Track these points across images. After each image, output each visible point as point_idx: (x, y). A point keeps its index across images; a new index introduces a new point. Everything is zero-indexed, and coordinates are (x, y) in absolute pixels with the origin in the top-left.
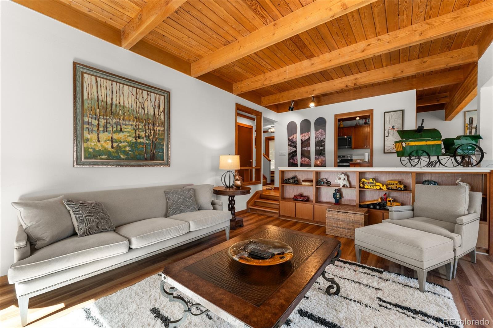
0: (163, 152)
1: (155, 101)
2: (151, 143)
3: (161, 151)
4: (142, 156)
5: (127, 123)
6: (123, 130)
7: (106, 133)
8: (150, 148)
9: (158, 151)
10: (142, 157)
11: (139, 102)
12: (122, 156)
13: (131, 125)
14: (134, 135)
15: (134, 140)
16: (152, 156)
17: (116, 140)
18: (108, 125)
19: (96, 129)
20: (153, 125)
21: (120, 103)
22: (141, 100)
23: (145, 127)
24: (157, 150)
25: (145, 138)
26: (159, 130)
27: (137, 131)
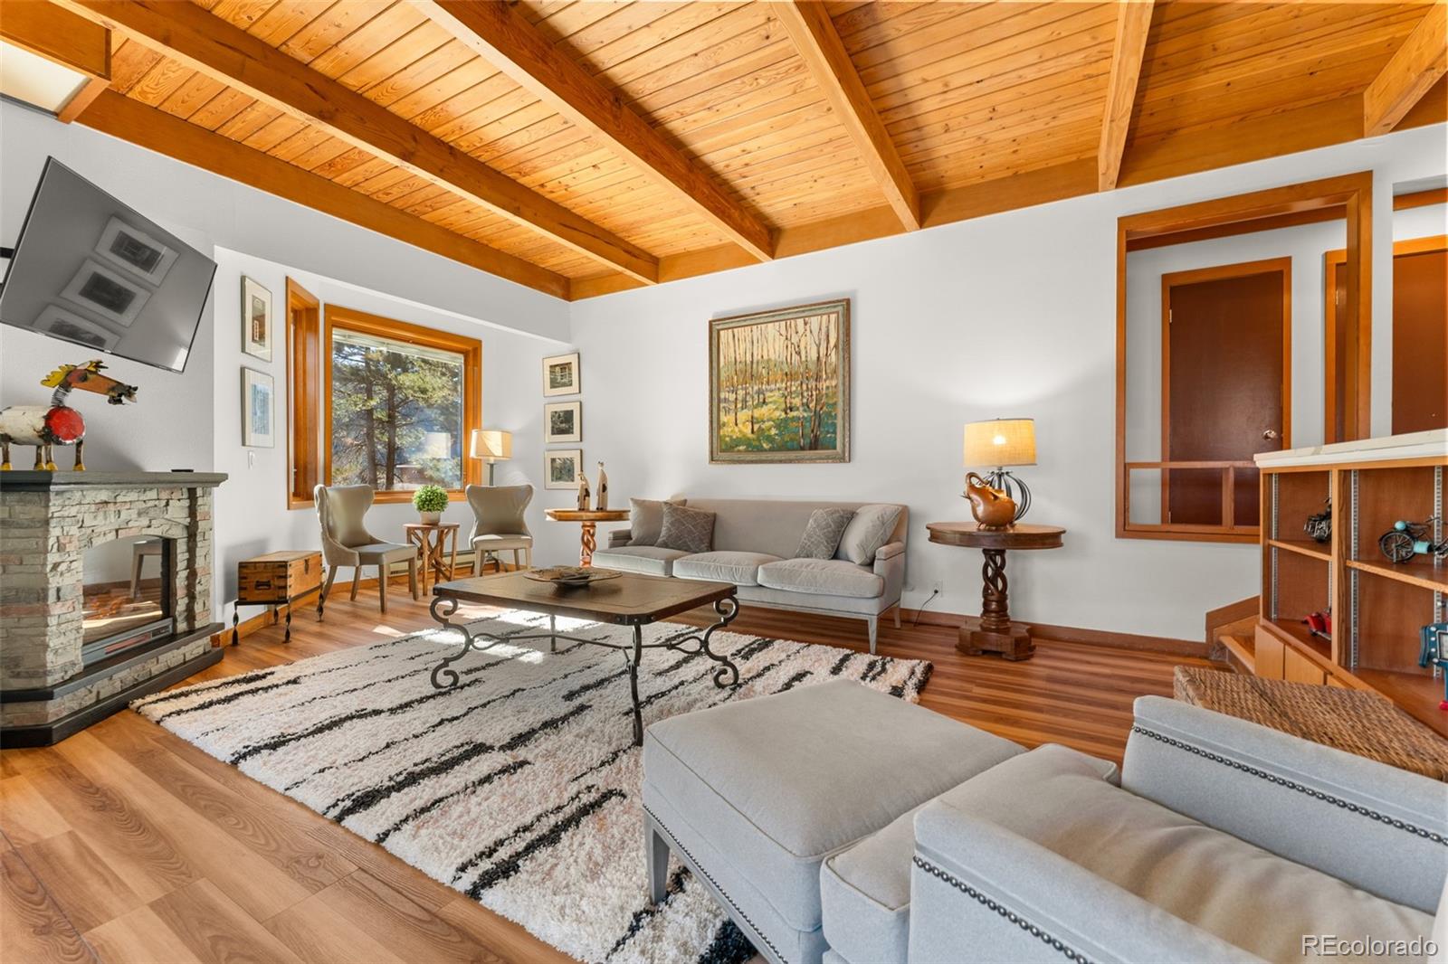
0: (835, 432)
1: (820, 329)
2: (812, 417)
3: (831, 431)
4: (796, 443)
5: (773, 386)
6: (767, 400)
7: (745, 411)
8: (811, 426)
9: (826, 429)
10: (795, 445)
11: (792, 344)
12: (764, 445)
13: (779, 389)
14: (784, 406)
15: (783, 415)
16: (813, 440)
17: (757, 419)
18: (748, 398)
19: (733, 407)
20: (816, 380)
21: (762, 357)
22: (795, 339)
23: (801, 388)
24: (823, 429)
25: (801, 409)
26: (827, 388)
27: (789, 397)
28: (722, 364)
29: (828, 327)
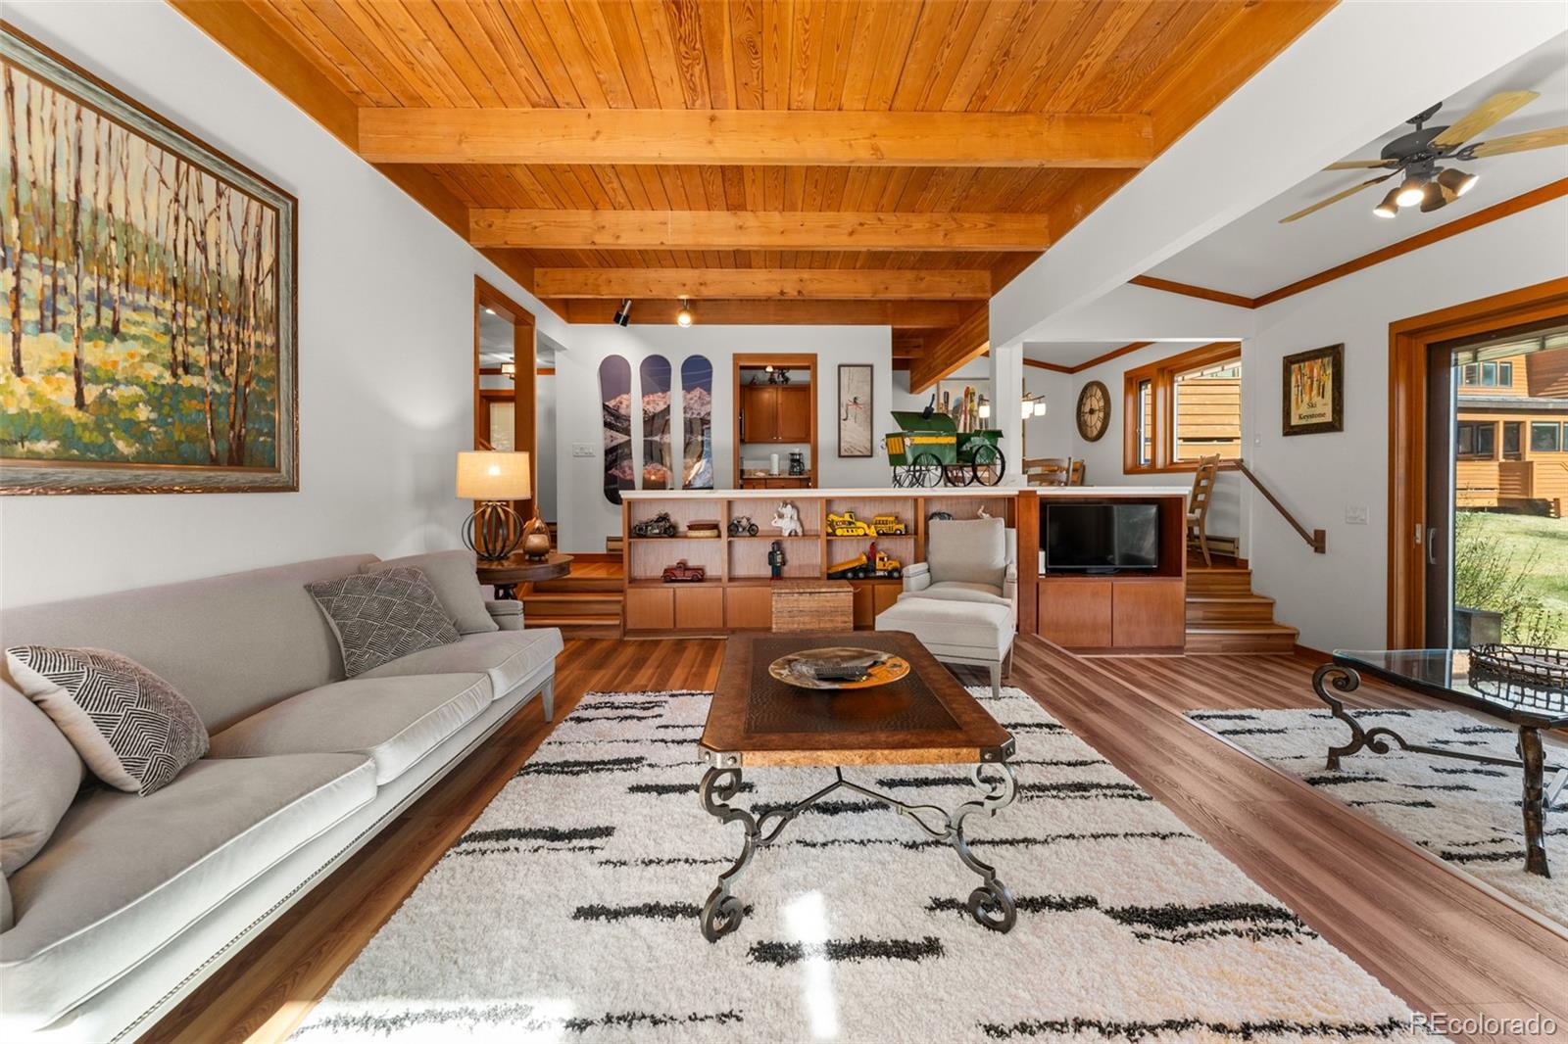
0: (271, 434)
1: (246, 223)
2: (230, 396)
3: (266, 430)
4: (199, 447)
5: (141, 299)
6: (122, 329)
7: (49, 336)
8: (228, 415)
9: (257, 426)
10: (198, 451)
11: (188, 219)
12: (121, 445)
13: (157, 312)
14: (168, 356)
15: (168, 379)
16: (234, 446)
17: (94, 370)
18: (62, 303)
19: (6, 312)
20: (238, 323)
21: (110, 208)
22: (194, 210)
23: (209, 328)
24: (251, 425)
25: (208, 373)
26: (259, 345)
27: (180, 340)
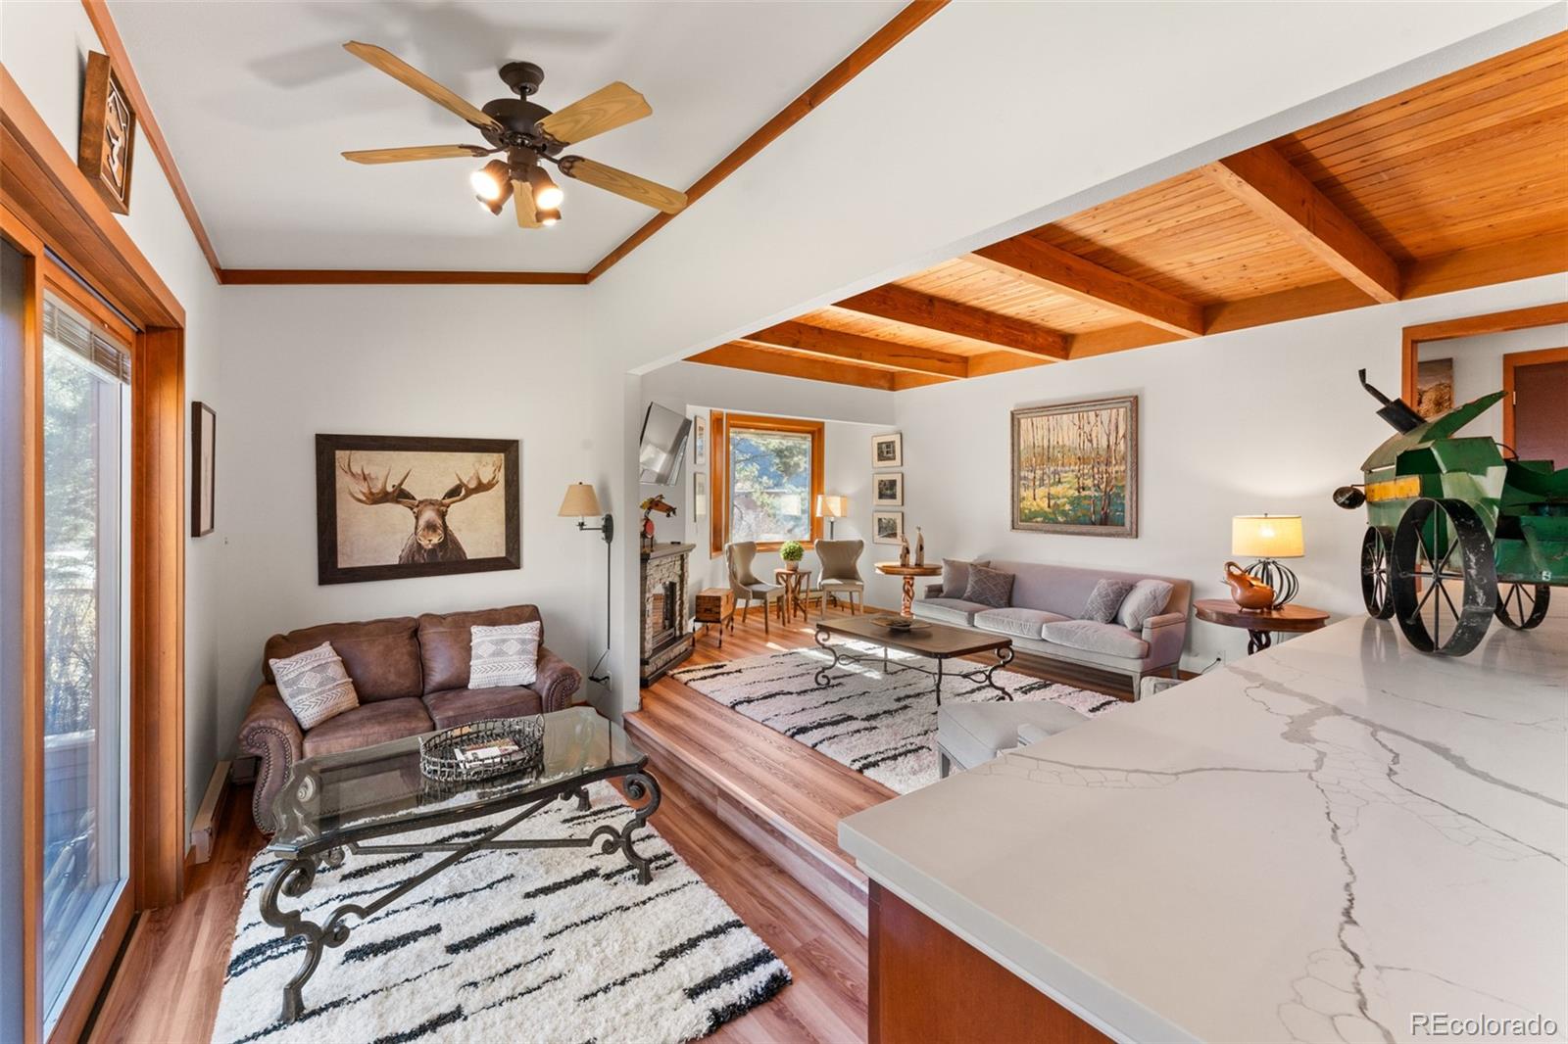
0: (1123, 511)
1: (1110, 421)
2: (1102, 495)
3: (1120, 509)
4: (1087, 519)
5: (1067, 468)
6: (1062, 480)
7: (1042, 488)
8: (1101, 504)
9: (1115, 507)
11: (1084, 432)
12: (1060, 519)
13: (1073, 471)
14: (1077, 486)
15: (1077, 494)
16: (1104, 516)
17: (1053, 495)
18: (1045, 477)
19: (1032, 484)
20: (1106, 465)
21: (1058, 443)
22: (1087, 429)
23: (1093, 471)
24: (1112, 508)
25: (1093, 489)
26: (1117, 472)
27: (1081, 478)
28: (1022, 447)
29: (1117, 420)
